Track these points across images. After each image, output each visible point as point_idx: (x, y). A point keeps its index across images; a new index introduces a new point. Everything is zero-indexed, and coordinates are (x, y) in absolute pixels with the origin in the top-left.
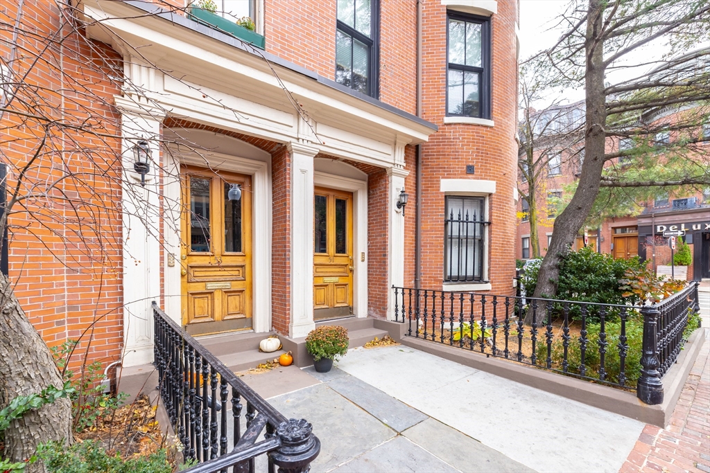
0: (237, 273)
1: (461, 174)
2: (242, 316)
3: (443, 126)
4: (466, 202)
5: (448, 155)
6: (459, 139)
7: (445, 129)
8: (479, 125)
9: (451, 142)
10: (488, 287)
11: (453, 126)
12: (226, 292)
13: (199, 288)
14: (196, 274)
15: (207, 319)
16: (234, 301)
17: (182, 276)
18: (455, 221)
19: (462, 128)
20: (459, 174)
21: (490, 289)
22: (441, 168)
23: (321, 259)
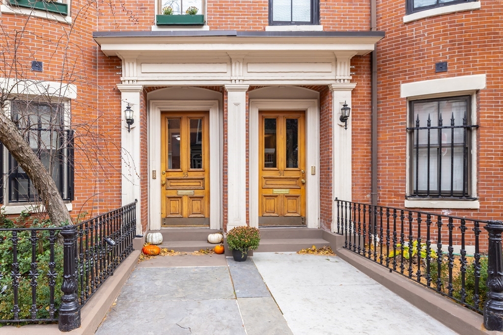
0: (198, 184)
1: (428, 74)
2: (202, 216)
3: (402, 26)
5: (410, 56)
6: (424, 35)
7: (405, 28)
8: (454, 13)
9: (414, 41)
10: (476, 205)
11: (415, 24)
12: (191, 197)
13: (173, 193)
14: (172, 184)
15: (178, 216)
16: (197, 204)
17: (163, 185)
18: (433, 128)
19: (429, 22)
20: (425, 75)
21: (478, 207)
22: (401, 72)
23: (271, 173)
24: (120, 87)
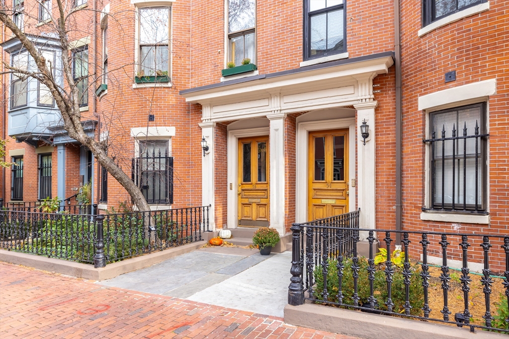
0: (264, 194)
1: (439, 85)
2: (266, 220)
3: (419, 40)
4: (461, 113)
5: (425, 69)
6: (435, 46)
7: (421, 42)
8: (462, 19)
9: (427, 53)
10: (485, 219)
11: (428, 36)
12: (258, 205)
13: (246, 201)
14: (246, 194)
15: (249, 219)
16: (262, 210)
17: (239, 194)
19: (439, 33)
20: (436, 87)
22: (419, 85)
23: (320, 185)
24: (200, 125)
